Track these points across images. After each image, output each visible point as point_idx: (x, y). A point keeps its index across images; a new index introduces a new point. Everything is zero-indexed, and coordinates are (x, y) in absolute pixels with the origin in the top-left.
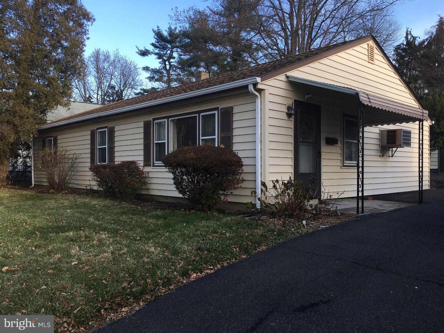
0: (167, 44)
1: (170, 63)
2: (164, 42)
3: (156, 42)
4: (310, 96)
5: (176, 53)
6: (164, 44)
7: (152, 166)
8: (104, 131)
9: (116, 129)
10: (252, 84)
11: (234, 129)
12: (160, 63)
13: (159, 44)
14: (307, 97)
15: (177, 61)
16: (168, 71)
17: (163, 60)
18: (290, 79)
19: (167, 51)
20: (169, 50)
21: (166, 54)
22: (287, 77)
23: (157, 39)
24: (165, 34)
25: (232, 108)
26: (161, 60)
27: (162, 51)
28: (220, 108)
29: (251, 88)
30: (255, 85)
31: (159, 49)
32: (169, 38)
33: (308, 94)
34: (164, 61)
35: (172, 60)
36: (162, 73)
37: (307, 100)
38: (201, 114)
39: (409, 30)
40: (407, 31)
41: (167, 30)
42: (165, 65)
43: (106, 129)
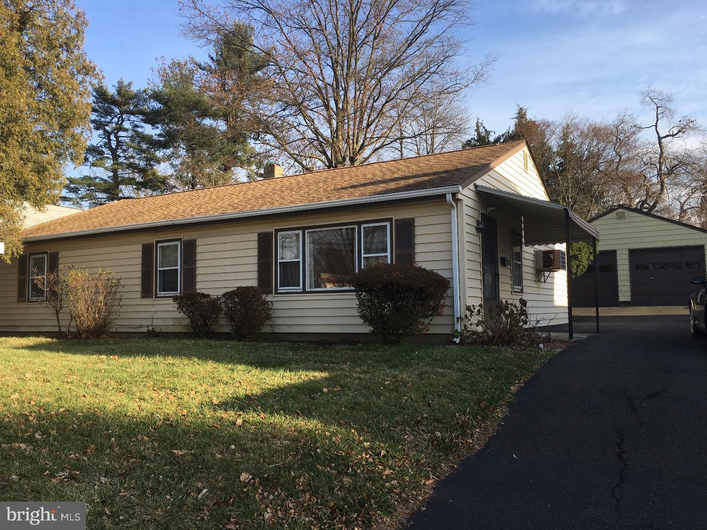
0: (113, 107)
1: (117, 137)
2: (108, 103)
3: (94, 102)
4: (492, 209)
5: (128, 122)
6: (108, 106)
7: (275, 294)
8: (174, 245)
9: (199, 242)
10: (452, 193)
11: (416, 245)
12: (99, 136)
13: (99, 106)
14: (489, 209)
15: (130, 135)
16: (114, 152)
17: (105, 131)
18: (478, 189)
19: (113, 118)
20: (116, 116)
21: (110, 122)
22: (476, 186)
23: (96, 97)
24: (112, 91)
25: (413, 220)
26: (101, 132)
27: (102, 117)
28: (394, 220)
29: (449, 197)
30: (454, 195)
31: (97, 114)
32: (117, 97)
33: (489, 206)
34: (108, 134)
35: (121, 133)
36: (101, 153)
37: (489, 214)
38: (363, 226)
39: (480, 121)
40: (478, 122)
41: (117, 85)
42: (110, 140)
43: (178, 243)
